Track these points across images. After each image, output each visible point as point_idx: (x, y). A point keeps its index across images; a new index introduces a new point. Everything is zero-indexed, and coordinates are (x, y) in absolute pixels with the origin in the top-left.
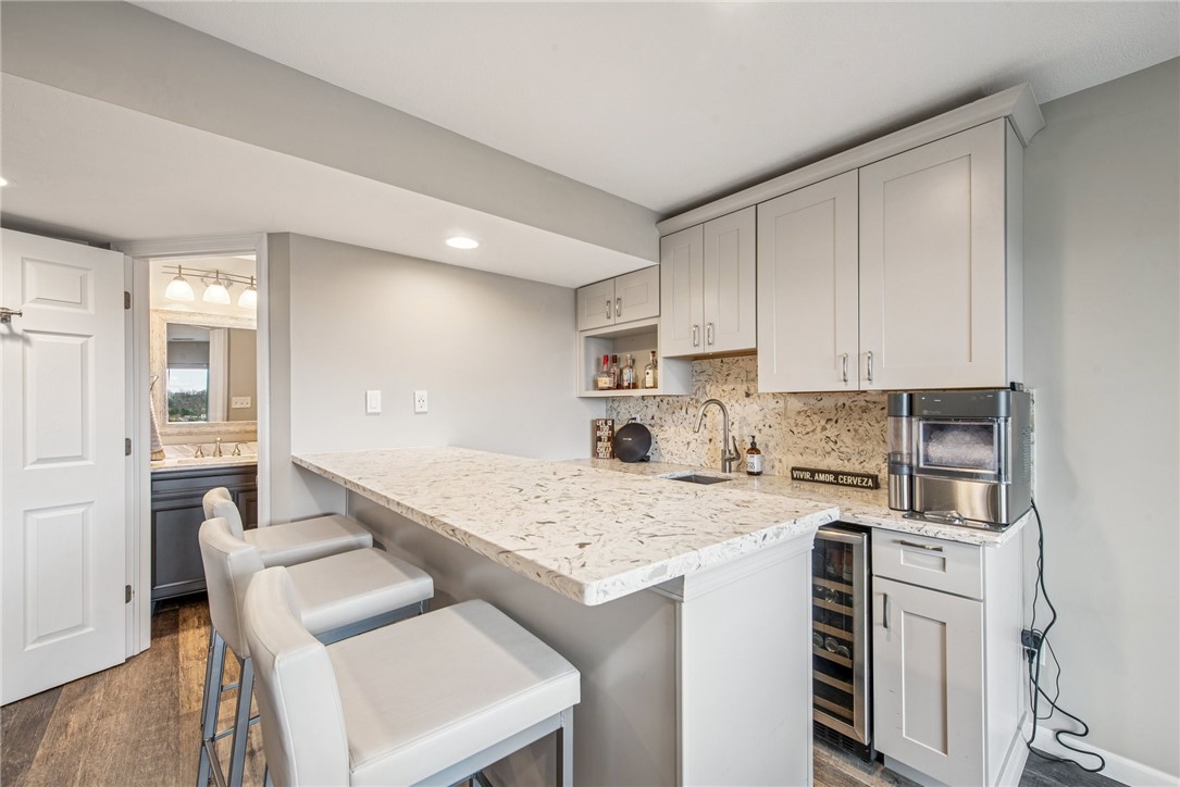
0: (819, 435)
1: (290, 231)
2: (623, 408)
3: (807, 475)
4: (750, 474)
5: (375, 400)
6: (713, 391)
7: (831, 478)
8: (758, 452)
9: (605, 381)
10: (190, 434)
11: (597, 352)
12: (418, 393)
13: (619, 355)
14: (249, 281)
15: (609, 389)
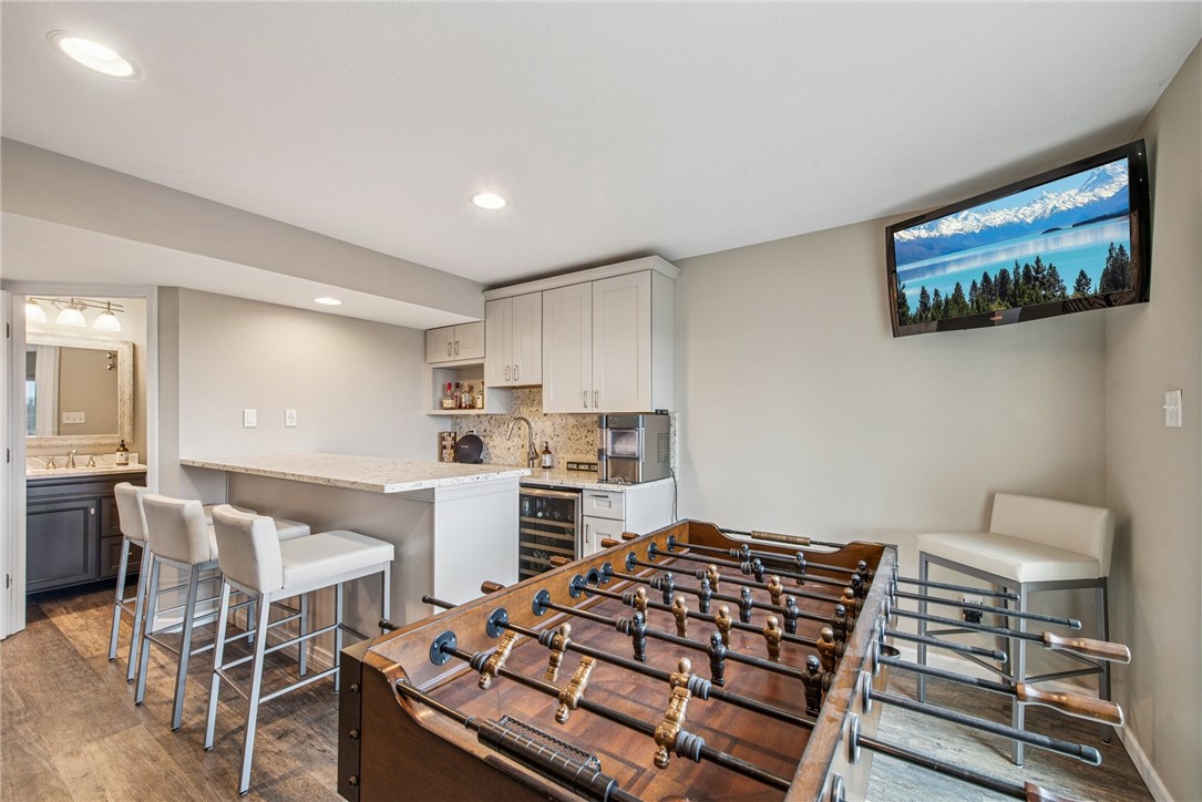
0: (584, 441)
1: (180, 285)
2: (464, 423)
3: (575, 466)
4: (544, 467)
5: (251, 416)
6: (524, 412)
7: (587, 467)
8: (550, 453)
9: (448, 403)
10: (40, 447)
11: (442, 380)
12: (288, 411)
13: (461, 382)
14: (106, 306)
15: (452, 409)
